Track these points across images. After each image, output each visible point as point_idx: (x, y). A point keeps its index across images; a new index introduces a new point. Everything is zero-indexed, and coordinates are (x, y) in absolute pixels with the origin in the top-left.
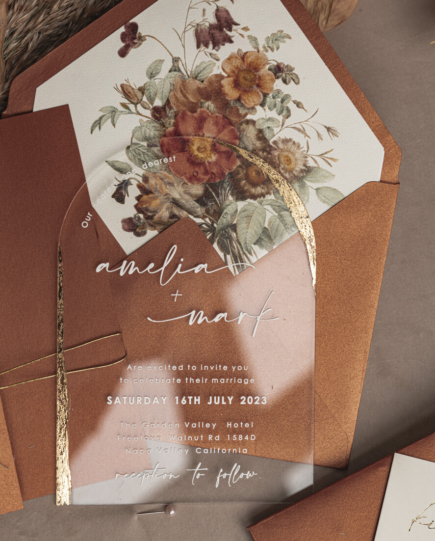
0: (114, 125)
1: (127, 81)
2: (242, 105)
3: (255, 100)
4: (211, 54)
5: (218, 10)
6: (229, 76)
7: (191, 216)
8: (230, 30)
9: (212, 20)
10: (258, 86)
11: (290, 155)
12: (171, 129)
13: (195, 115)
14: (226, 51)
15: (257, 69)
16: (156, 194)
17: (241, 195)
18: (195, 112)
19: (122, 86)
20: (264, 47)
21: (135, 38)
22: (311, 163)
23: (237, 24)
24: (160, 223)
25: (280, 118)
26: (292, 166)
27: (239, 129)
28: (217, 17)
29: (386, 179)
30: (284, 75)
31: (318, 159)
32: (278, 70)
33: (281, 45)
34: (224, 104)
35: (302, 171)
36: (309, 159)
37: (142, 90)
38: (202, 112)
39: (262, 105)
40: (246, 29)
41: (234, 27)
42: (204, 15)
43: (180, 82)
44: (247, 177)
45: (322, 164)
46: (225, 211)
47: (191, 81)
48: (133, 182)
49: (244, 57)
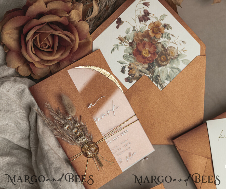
0: (118, 50)
2: (156, 38)
3: (160, 36)
4: (144, 24)
5: (144, 10)
6: (151, 30)
7: (145, 74)
8: (149, 16)
9: (143, 14)
10: (160, 31)
11: (173, 51)
12: (135, 48)
13: (142, 43)
14: (148, 22)
15: (159, 26)
16: (134, 69)
17: (160, 66)
18: (142, 42)
19: (119, 37)
20: (160, 20)
21: (120, 22)
22: (179, 53)
23: (150, 14)
24: (136, 78)
25: (168, 40)
26: (174, 54)
27: (156, 45)
28: (144, 12)
29: (202, 54)
30: (167, 27)
31: (181, 51)
32: (165, 26)
33: (165, 18)
34: (150, 39)
35: (177, 55)
36: (178, 52)
37: (125, 38)
38: (144, 42)
39: (162, 37)
40: (153, 15)
41: (150, 15)
42: (140, 12)
43: (136, 34)
44: (161, 60)
45: (182, 52)
46: (155, 71)
47: (139, 33)
48: (126, 66)
49: (154, 23)
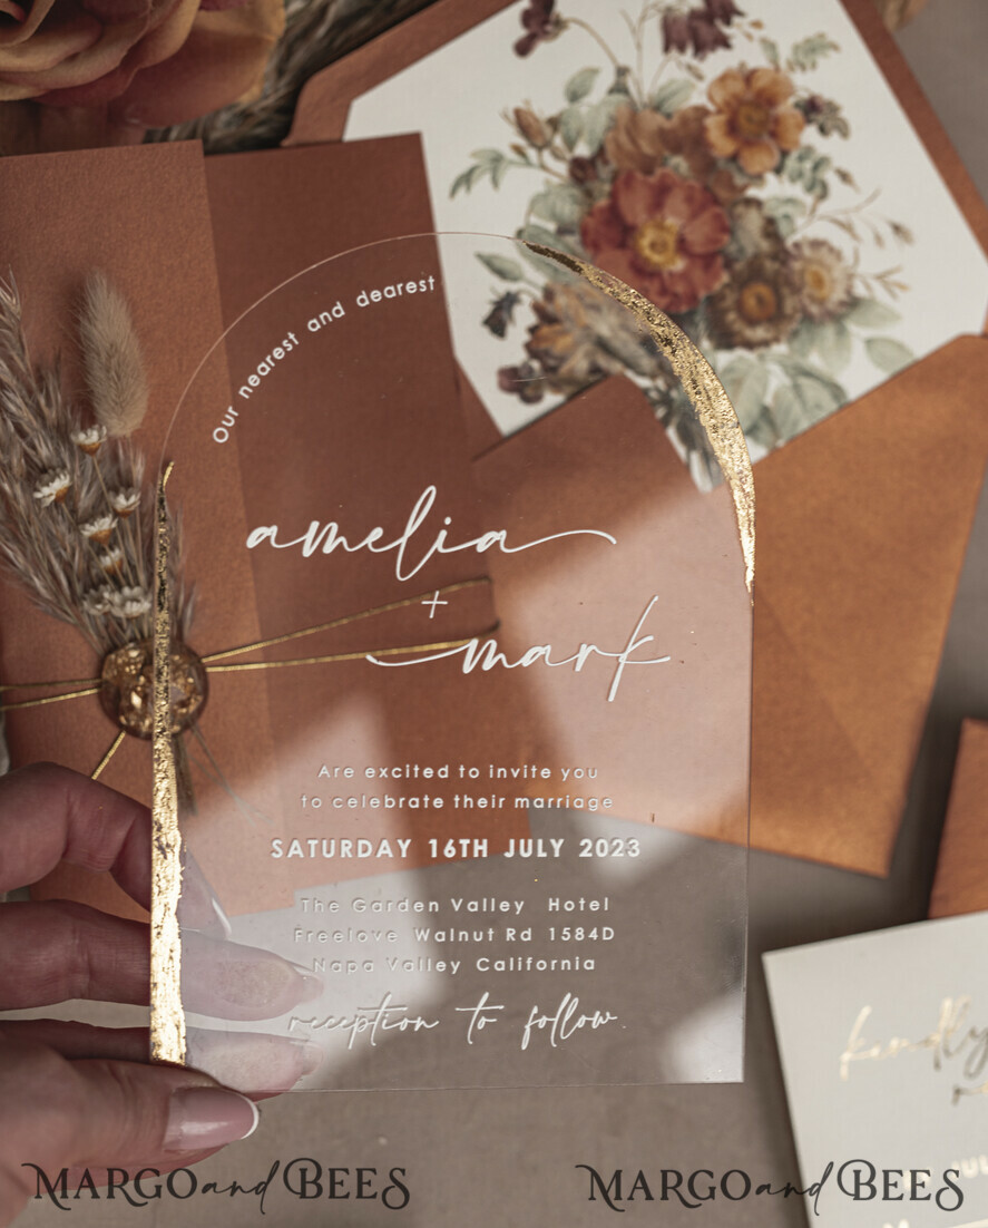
0: (495, 186)
1: (527, 102)
2: (741, 170)
3: (765, 160)
4: (688, 67)
7: (630, 374)
8: (728, 22)
10: (774, 135)
11: (822, 271)
12: (603, 202)
13: (651, 179)
14: (717, 63)
15: (771, 103)
16: (567, 325)
17: (726, 340)
18: (652, 173)
19: (518, 113)
20: (789, 63)
21: (547, 22)
22: (860, 290)
23: (740, 14)
24: (570, 380)
25: (809, 199)
26: (825, 292)
27: (731, 215)
30: (821, 118)
31: (874, 284)
32: (812, 109)
33: (820, 60)
34: (706, 164)
35: (842, 304)
36: (857, 282)
37: (554, 123)
38: (664, 176)
39: (778, 170)
40: (757, 25)
41: (736, 19)
43: (628, 115)
44: (740, 307)
45: (880, 293)
47: (648, 113)
48: (526, 300)
49: (749, 77)
